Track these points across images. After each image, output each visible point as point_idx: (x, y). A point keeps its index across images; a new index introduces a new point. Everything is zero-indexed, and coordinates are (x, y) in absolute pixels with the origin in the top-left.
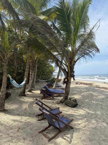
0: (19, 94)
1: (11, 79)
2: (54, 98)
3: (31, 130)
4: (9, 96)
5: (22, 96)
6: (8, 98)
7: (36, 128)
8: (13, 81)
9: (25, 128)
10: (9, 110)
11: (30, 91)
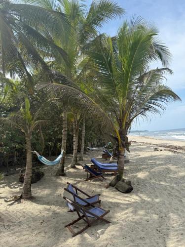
0: (55, 174)
1: (39, 156)
2: (106, 178)
3: (57, 223)
4: (42, 177)
5: (60, 175)
6: (40, 179)
7: (64, 221)
8: (42, 159)
9: (50, 221)
10: (38, 197)
11: (74, 167)
